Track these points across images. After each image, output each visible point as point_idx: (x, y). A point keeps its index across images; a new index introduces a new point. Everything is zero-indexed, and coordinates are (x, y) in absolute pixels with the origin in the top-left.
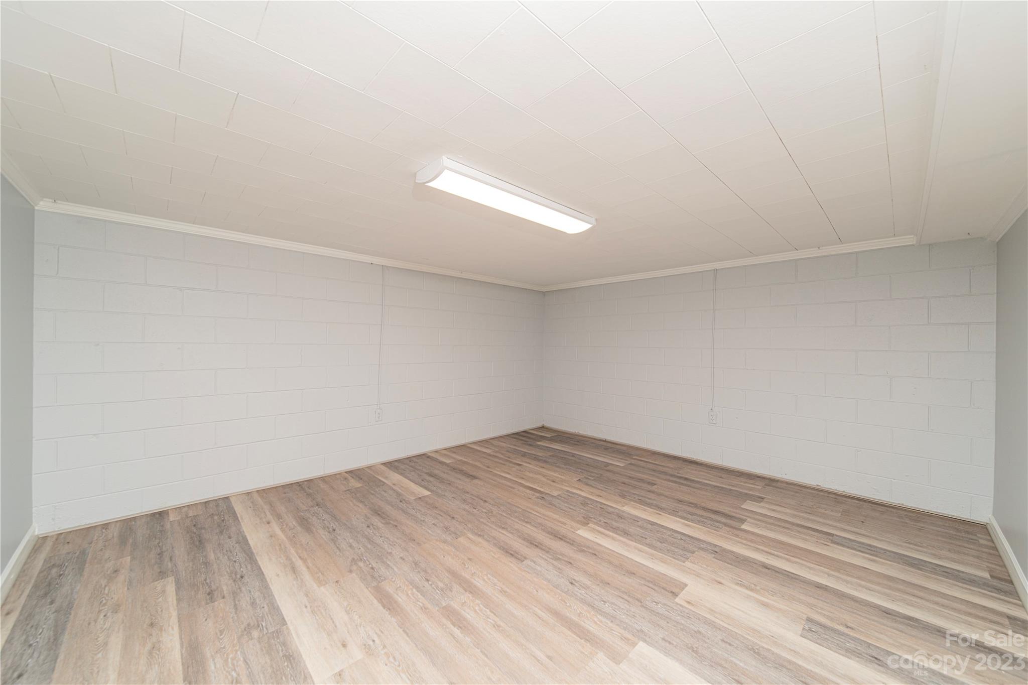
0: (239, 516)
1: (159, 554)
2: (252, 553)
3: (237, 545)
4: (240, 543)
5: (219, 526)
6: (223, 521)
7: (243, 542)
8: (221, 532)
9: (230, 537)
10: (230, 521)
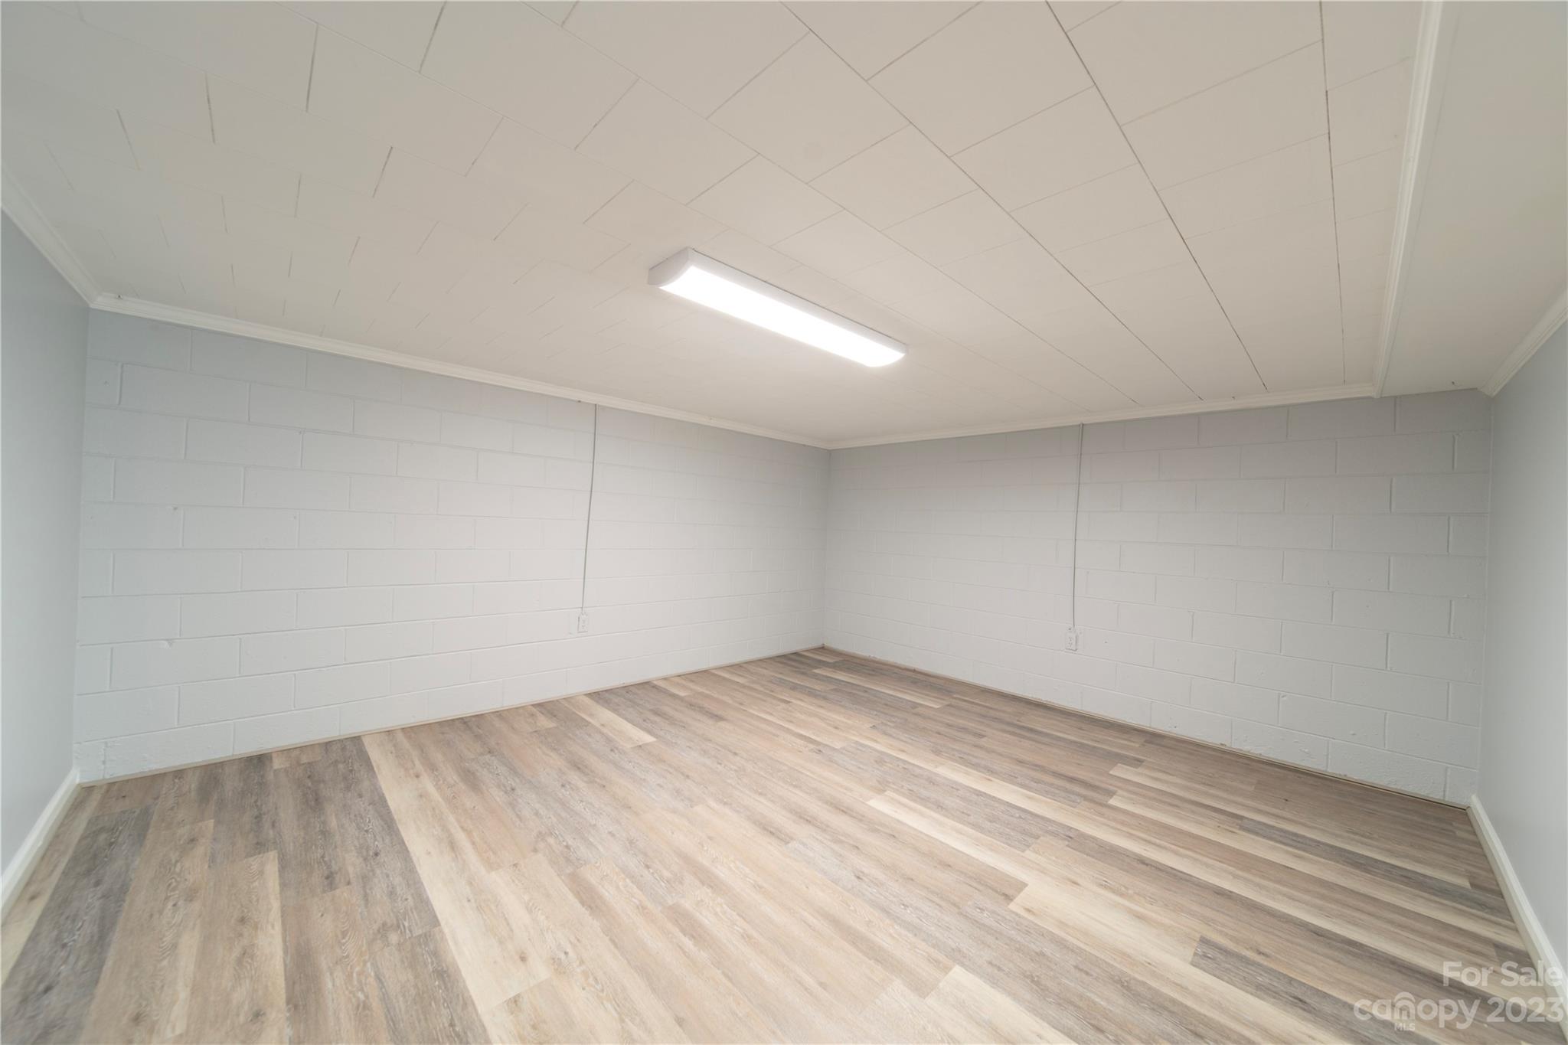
0: (374, 764)
1: (256, 818)
2: (392, 820)
3: (370, 808)
4: (375, 804)
5: (345, 778)
6: (351, 771)
7: (380, 803)
8: (348, 788)
9: (360, 796)
10: (362, 773)
